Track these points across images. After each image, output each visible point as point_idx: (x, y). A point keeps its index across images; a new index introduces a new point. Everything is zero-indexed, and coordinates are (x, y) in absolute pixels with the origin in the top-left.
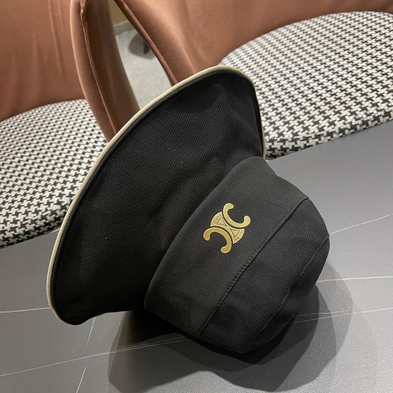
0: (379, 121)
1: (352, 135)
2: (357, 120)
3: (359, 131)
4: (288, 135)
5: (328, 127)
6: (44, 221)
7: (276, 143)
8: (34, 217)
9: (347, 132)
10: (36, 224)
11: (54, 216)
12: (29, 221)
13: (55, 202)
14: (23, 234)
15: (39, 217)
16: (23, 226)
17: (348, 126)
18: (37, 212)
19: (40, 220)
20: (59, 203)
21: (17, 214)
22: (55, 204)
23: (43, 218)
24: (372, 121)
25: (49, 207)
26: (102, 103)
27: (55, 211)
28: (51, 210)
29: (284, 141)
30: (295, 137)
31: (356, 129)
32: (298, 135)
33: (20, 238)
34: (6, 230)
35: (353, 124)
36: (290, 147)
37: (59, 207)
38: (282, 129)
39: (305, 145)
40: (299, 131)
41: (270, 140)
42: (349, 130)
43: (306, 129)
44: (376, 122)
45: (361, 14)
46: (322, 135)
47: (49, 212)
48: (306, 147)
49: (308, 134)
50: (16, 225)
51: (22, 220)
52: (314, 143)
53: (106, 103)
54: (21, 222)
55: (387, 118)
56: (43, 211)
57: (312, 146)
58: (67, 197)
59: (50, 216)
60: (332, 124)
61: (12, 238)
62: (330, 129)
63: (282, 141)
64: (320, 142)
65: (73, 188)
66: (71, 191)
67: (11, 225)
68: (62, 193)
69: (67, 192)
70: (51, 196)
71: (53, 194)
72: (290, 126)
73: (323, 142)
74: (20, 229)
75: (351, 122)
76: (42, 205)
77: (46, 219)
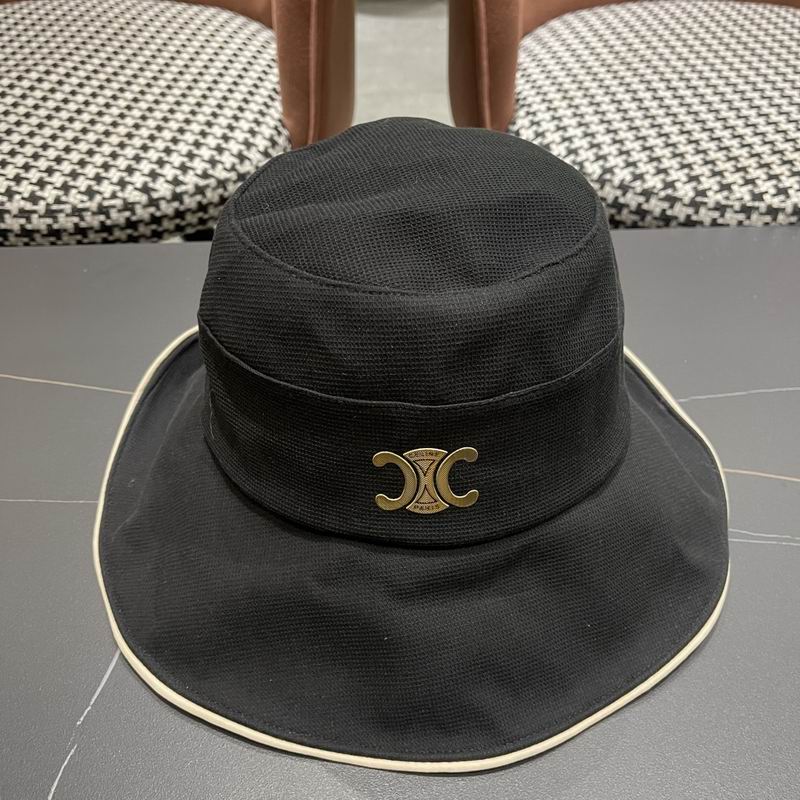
4: (686, 191)
5: (774, 195)
6: (102, 218)
7: (653, 201)
8: (82, 202)
10: (82, 219)
11: (127, 214)
12: (68, 208)
13: (139, 185)
14: (45, 232)
15: (93, 205)
16: (50, 213)
18: (90, 193)
19: (94, 214)
20: (145, 189)
21: (41, 184)
22: (136, 189)
23: (103, 210)
27: (133, 204)
28: (124, 200)
29: (672, 200)
30: (699, 199)
32: (706, 196)
33: (33, 240)
34: (8, 212)
36: (682, 218)
37: (144, 198)
38: (674, 175)
39: (714, 220)
40: (710, 189)
41: (644, 190)
43: (726, 187)
46: (757, 208)
47: (118, 202)
48: (714, 223)
49: (727, 198)
50: (35, 208)
51: (51, 200)
52: (734, 223)
54: (48, 205)
56: (107, 195)
57: (728, 225)
58: (167, 181)
59: (120, 211)
60: (783, 192)
61: (17, 236)
62: (776, 202)
63: (668, 198)
65: (184, 168)
66: (178, 172)
67: (23, 204)
68: (159, 171)
69: (169, 172)
70: (130, 170)
71: (135, 166)
72: (693, 173)
73: (754, 224)
74: (42, 220)
76: (106, 182)
77: (108, 217)
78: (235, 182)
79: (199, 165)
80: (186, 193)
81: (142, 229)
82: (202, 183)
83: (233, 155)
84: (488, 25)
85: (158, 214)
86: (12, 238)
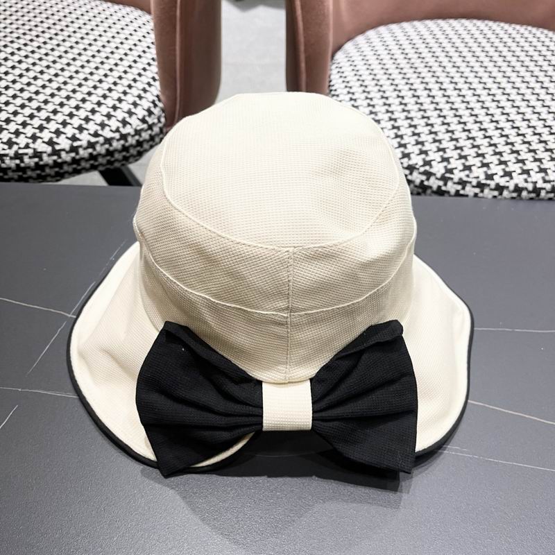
1: (531, 201)
2: (545, 181)
3: (542, 200)
4: (438, 169)
5: (502, 177)
6: (18, 161)
7: (415, 174)
8: (4, 149)
9: (524, 194)
10: (3, 162)
11: (36, 160)
13: (46, 140)
15: (11, 152)
17: (530, 187)
18: (10, 143)
19: (11, 158)
20: (51, 143)
22: (44, 142)
23: (18, 156)
25: (33, 143)
26: (175, 11)
27: (41, 153)
28: (34, 149)
29: (429, 175)
30: (448, 175)
31: (538, 195)
32: (453, 173)
35: (539, 185)
36: (435, 187)
37: (49, 149)
38: (432, 156)
40: (456, 168)
41: (409, 165)
42: (529, 192)
43: (468, 168)
46: (489, 185)
47: (30, 151)
48: (457, 194)
49: (468, 176)
52: (471, 194)
53: (181, 13)
56: (22, 146)
57: (467, 196)
58: (67, 138)
59: (30, 158)
60: (508, 174)
62: (503, 182)
63: (426, 173)
64: (481, 195)
65: (81, 129)
66: (77, 132)
68: (62, 130)
69: (69, 131)
70: (41, 128)
71: (45, 125)
72: (446, 156)
73: (485, 196)
75: (536, 182)
76: (22, 136)
77: (22, 161)
78: (118, 140)
79: (92, 127)
80: (81, 146)
81: (48, 171)
82: (93, 140)
83: (118, 120)
84: (305, 37)
85: (59, 161)
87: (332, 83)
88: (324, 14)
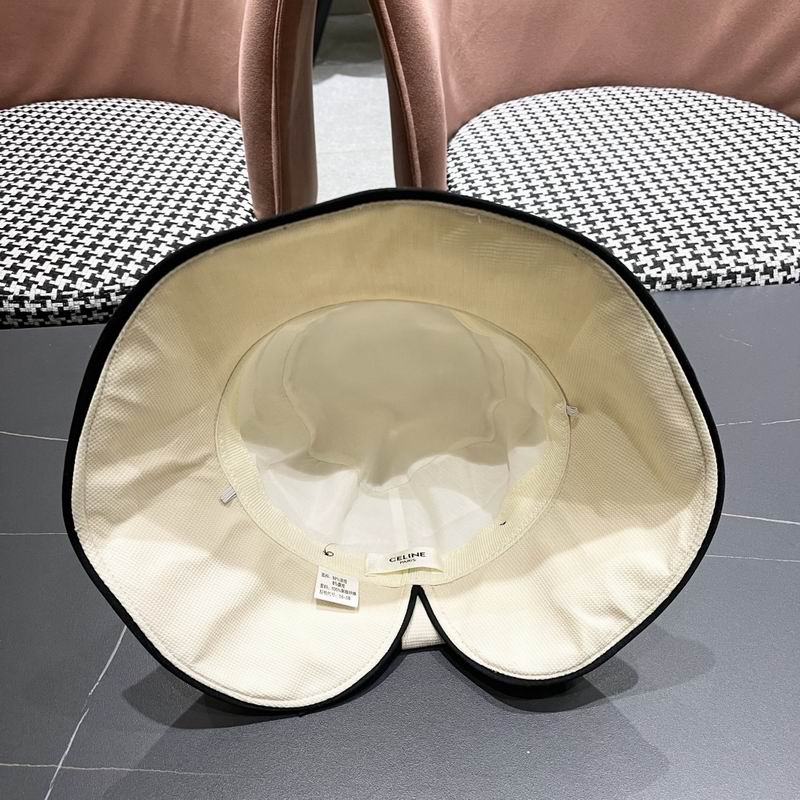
0: (734, 282)
1: (687, 292)
2: (700, 269)
3: (700, 289)
5: (652, 268)
6: (104, 300)
8: (87, 288)
9: (679, 284)
10: (88, 302)
11: (124, 296)
12: (75, 294)
13: (133, 272)
14: (57, 314)
15: (96, 291)
16: (61, 298)
17: (684, 276)
18: (94, 280)
19: (97, 297)
20: (138, 275)
21: (54, 274)
23: (104, 294)
24: (724, 279)
25: (120, 278)
26: (270, 117)
27: (128, 287)
28: (121, 284)
31: (695, 284)
33: (48, 320)
34: (27, 298)
35: (693, 274)
42: (684, 282)
44: (730, 281)
45: (740, 103)
47: (117, 287)
50: (49, 294)
51: (61, 288)
53: (276, 118)
54: (59, 291)
55: (749, 279)
56: (107, 282)
59: (117, 294)
60: (659, 264)
61: (34, 317)
67: (39, 291)
68: (149, 259)
70: (126, 260)
71: (130, 256)
74: (54, 304)
75: (691, 270)
76: (106, 271)
77: (109, 299)
84: (416, 132)
86: (30, 319)
87: (450, 179)
88: (436, 106)
